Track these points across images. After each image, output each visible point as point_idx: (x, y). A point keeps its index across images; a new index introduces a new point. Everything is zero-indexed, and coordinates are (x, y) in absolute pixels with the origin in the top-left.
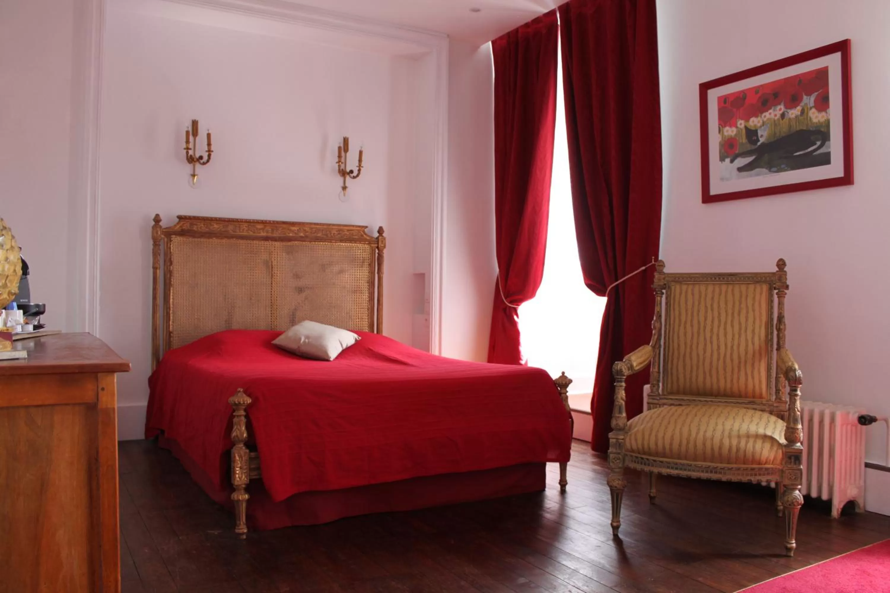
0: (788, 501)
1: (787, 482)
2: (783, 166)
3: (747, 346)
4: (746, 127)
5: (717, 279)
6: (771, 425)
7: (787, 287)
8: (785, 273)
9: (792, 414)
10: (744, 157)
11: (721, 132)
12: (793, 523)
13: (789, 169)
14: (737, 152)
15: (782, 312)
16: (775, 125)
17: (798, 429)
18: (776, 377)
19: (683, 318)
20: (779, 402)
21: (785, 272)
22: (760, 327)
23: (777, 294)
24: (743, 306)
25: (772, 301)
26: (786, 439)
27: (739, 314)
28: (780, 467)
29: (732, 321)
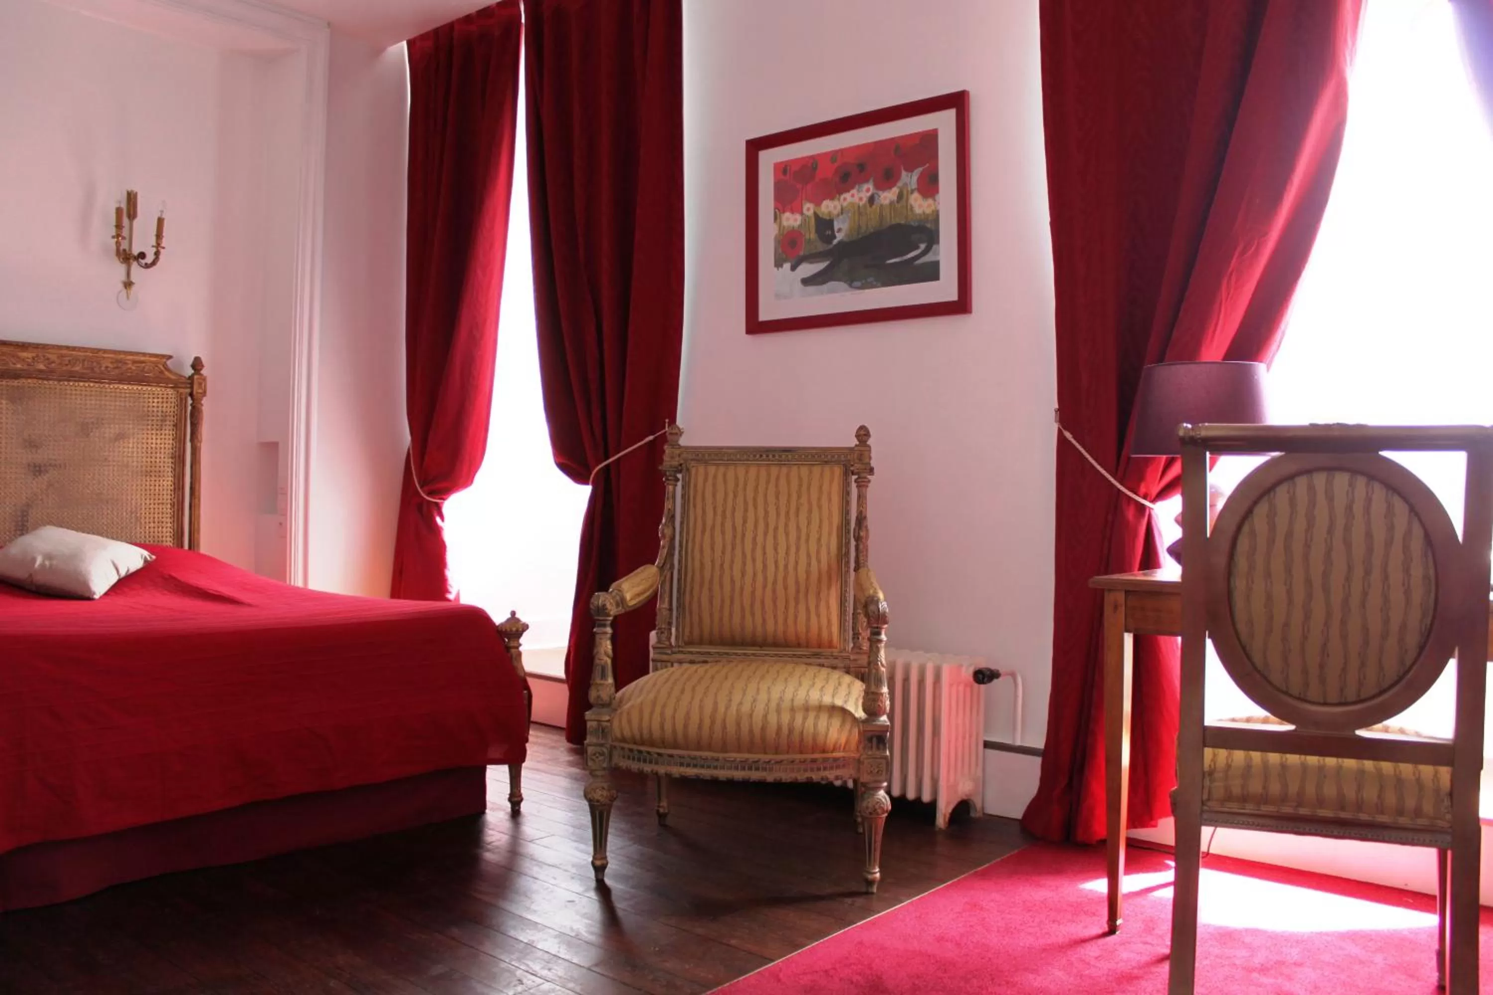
0: (867, 808)
1: (865, 778)
2: (870, 280)
3: (809, 564)
4: (815, 214)
5: (764, 456)
6: (843, 690)
7: (871, 471)
8: (868, 449)
9: (874, 671)
10: (811, 263)
11: (778, 220)
12: (875, 842)
13: (879, 284)
14: (802, 253)
15: (864, 510)
16: (860, 214)
17: (882, 694)
18: (853, 614)
19: (709, 523)
20: (857, 653)
21: (869, 447)
22: (830, 534)
23: (856, 481)
24: (804, 500)
25: (848, 493)
26: (865, 710)
27: (797, 514)
28: (856, 756)
29: (786, 525)
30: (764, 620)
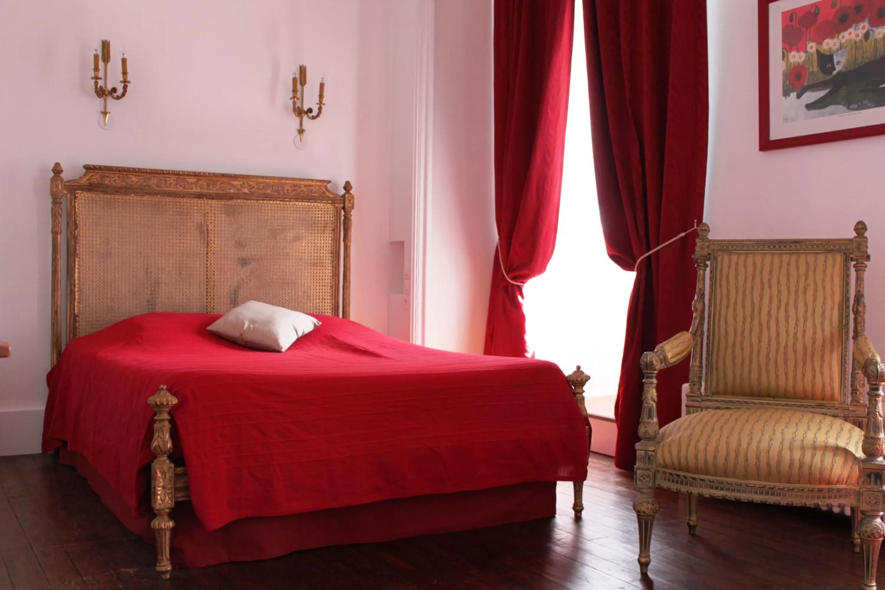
0: (866, 531)
1: (864, 507)
2: (866, 102)
3: (815, 333)
4: (818, 52)
6: (845, 434)
7: (868, 258)
8: (865, 240)
9: (873, 420)
10: (814, 91)
11: (786, 58)
12: (872, 561)
13: (873, 105)
14: (806, 84)
15: (861, 290)
16: (856, 48)
17: (880, 439)
18: (852, 374)
19: (733, 298)
20: (856, 405)
21: (866, 238)
22: (832, 309)
23: (854, 266)
24: (811, 281)
25: (848, 276)
26: (864, 451)
27: (805, 293)
28: (857, 488)
29: (796, 302)
30: (777, 377)
